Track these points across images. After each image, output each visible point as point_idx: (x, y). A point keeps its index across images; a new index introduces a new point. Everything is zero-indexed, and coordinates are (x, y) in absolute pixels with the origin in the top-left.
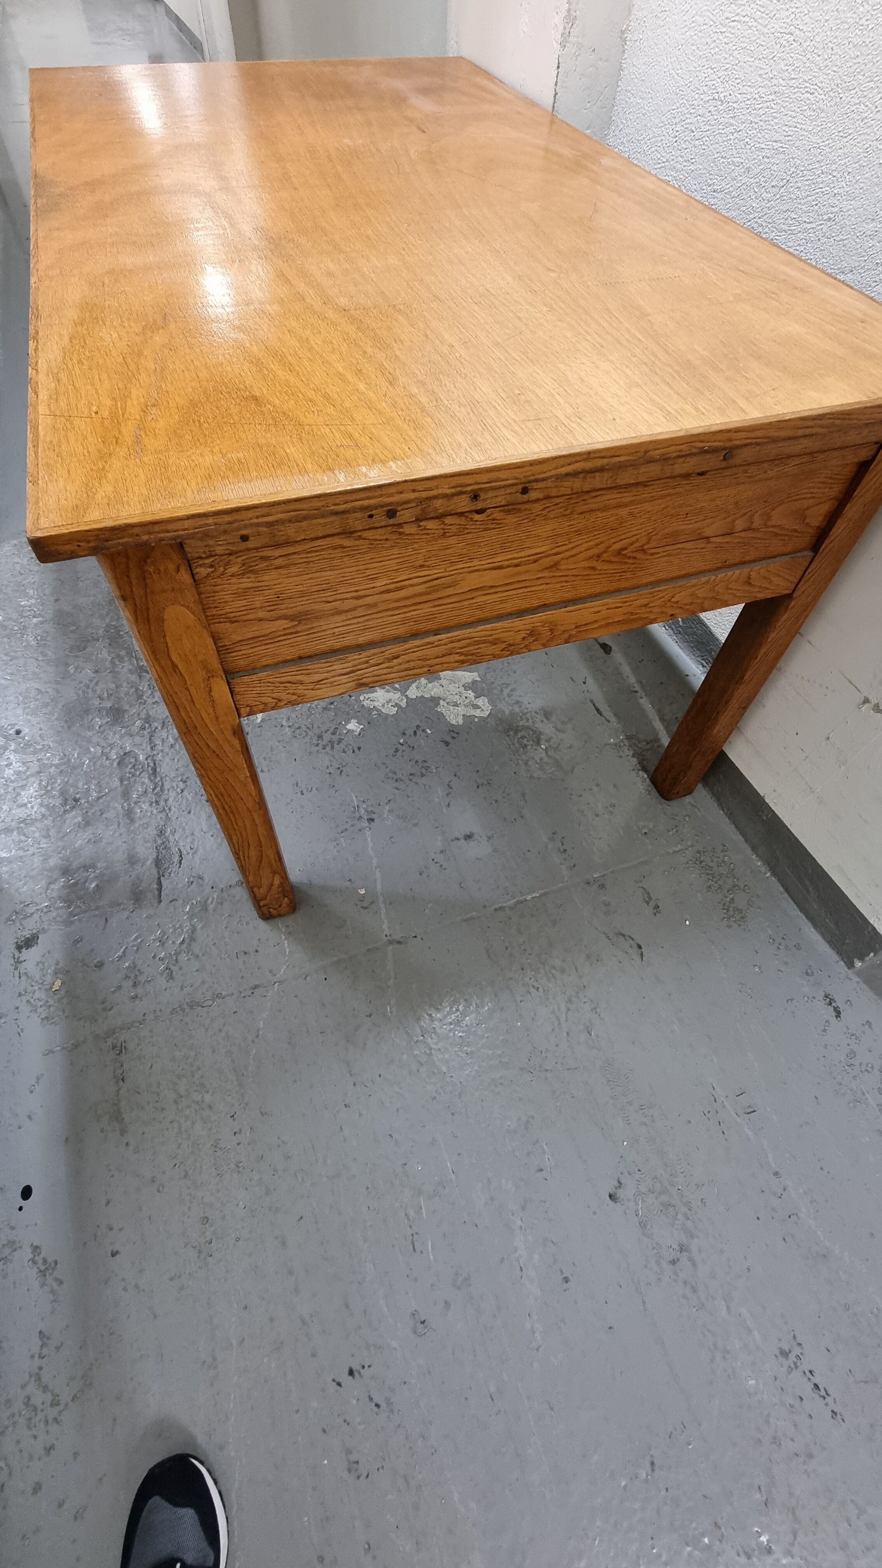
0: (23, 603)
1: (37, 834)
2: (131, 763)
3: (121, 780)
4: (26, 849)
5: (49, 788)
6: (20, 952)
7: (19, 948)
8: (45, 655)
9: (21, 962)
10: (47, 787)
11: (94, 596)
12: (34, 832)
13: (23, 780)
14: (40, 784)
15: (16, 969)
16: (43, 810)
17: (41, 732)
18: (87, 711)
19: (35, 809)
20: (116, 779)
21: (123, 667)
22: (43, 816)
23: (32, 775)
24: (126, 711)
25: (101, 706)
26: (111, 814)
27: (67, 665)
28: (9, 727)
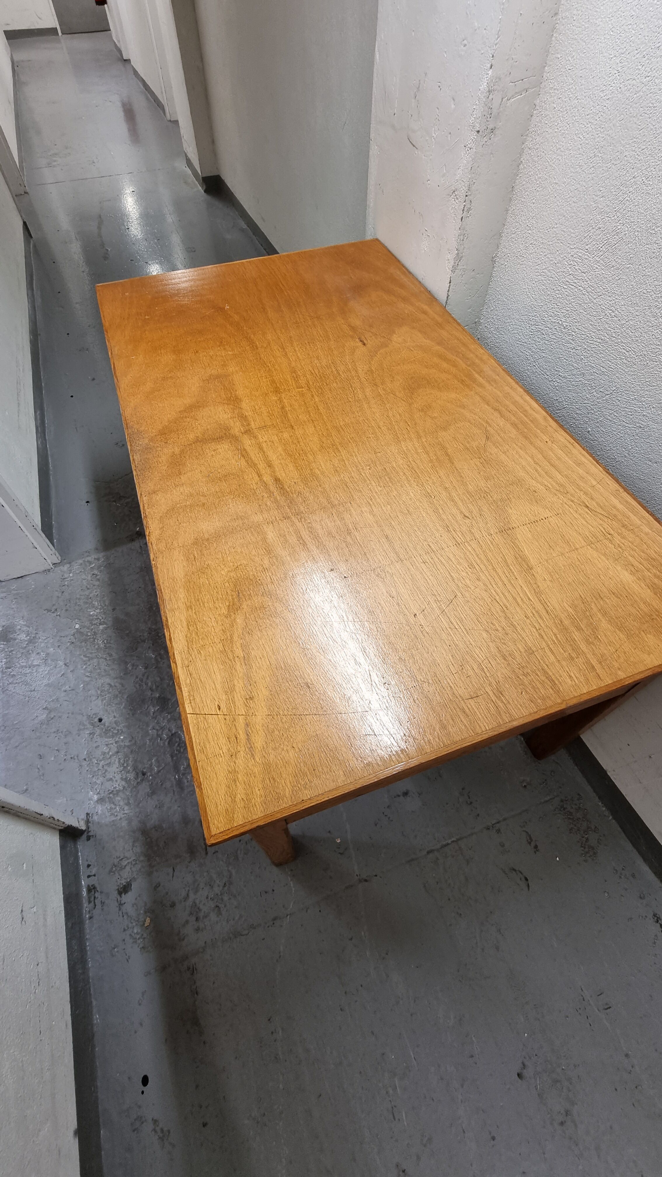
0: (91, 613)
1: (122, 803)
2: (176, 742)
3: (172, 756)
4: (116, 814)
5: (125, 765)
6: (121, 897)
7: (120, 893)
8: (111, 655)
9: (122, 905)
10: (123, 764)
11: (138, 605)
12: (119, 801)
13: (108, 759)
14: (119, 762)
15: (120, 910)
16: (123, 783)
17: (115, 719)
18: (143, 701)
19: (119, 784)
20: (168, 755)
21: (164, 663)
22: (124, 787)
23: (113, 755)
24: (169, 699)
25: (153, 696)
26: (168, 784)
27: (126, 663)
28: (94, 716)
